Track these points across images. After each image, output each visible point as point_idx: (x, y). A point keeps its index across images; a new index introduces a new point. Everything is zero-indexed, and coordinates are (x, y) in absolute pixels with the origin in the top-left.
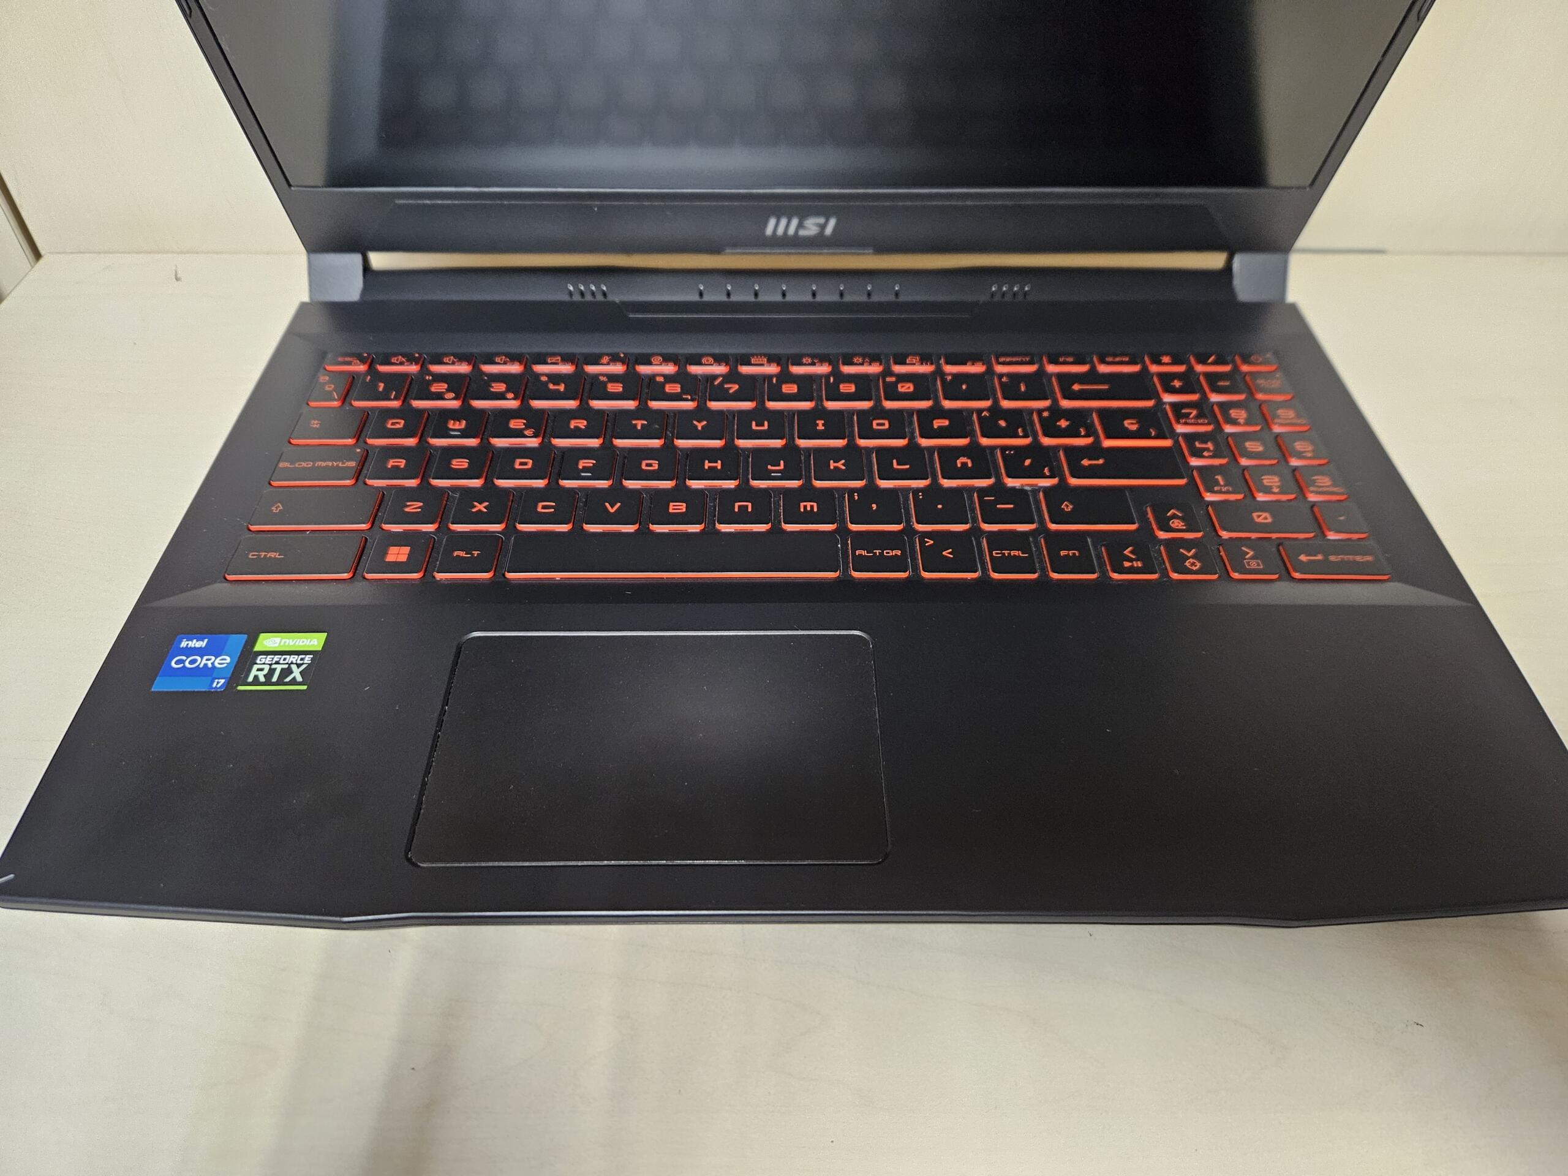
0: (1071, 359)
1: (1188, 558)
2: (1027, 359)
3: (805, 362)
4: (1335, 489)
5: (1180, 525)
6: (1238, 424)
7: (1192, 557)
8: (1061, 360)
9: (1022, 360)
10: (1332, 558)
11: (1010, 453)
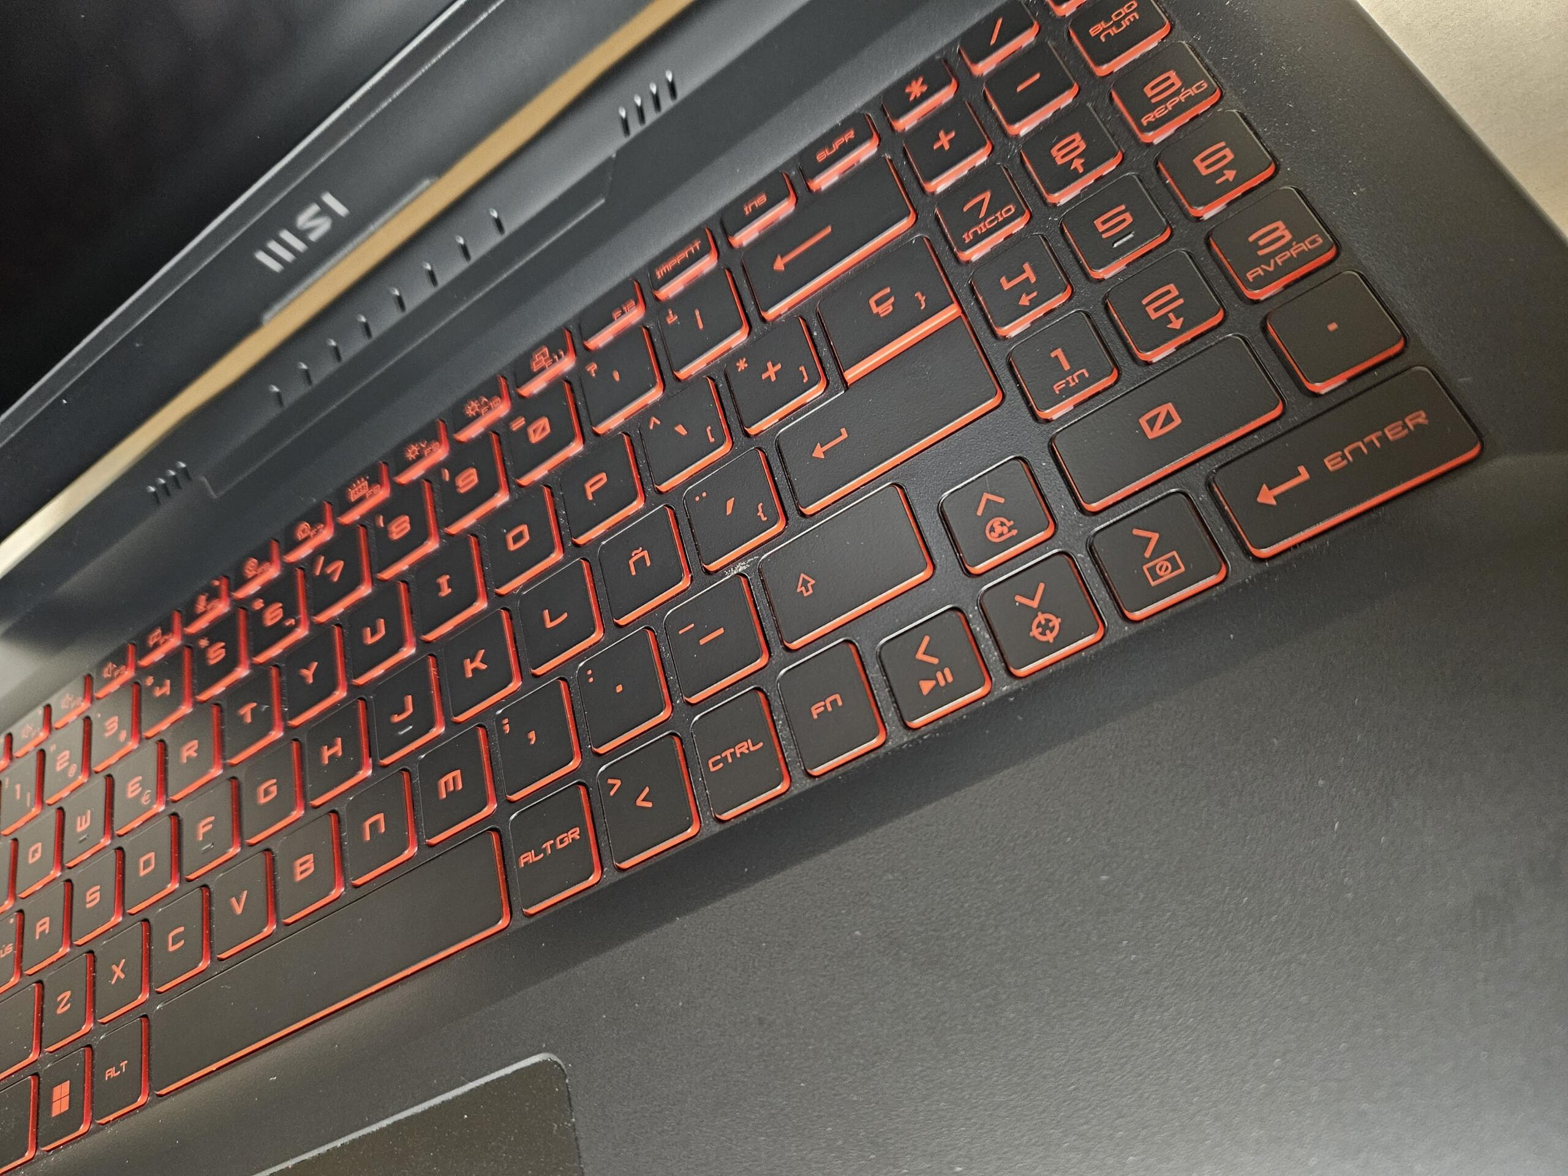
0: (762, 199)
1: (1034, 612)
2: (697, 245)
3: (413, 456)
4: (1305, 246)
5: (1005, 529)
6: (1076, 176)
7: (1042, 608)
8: (748, 210)
9: (690, 253)
10: (1332, 463)
11: (701, 497)
